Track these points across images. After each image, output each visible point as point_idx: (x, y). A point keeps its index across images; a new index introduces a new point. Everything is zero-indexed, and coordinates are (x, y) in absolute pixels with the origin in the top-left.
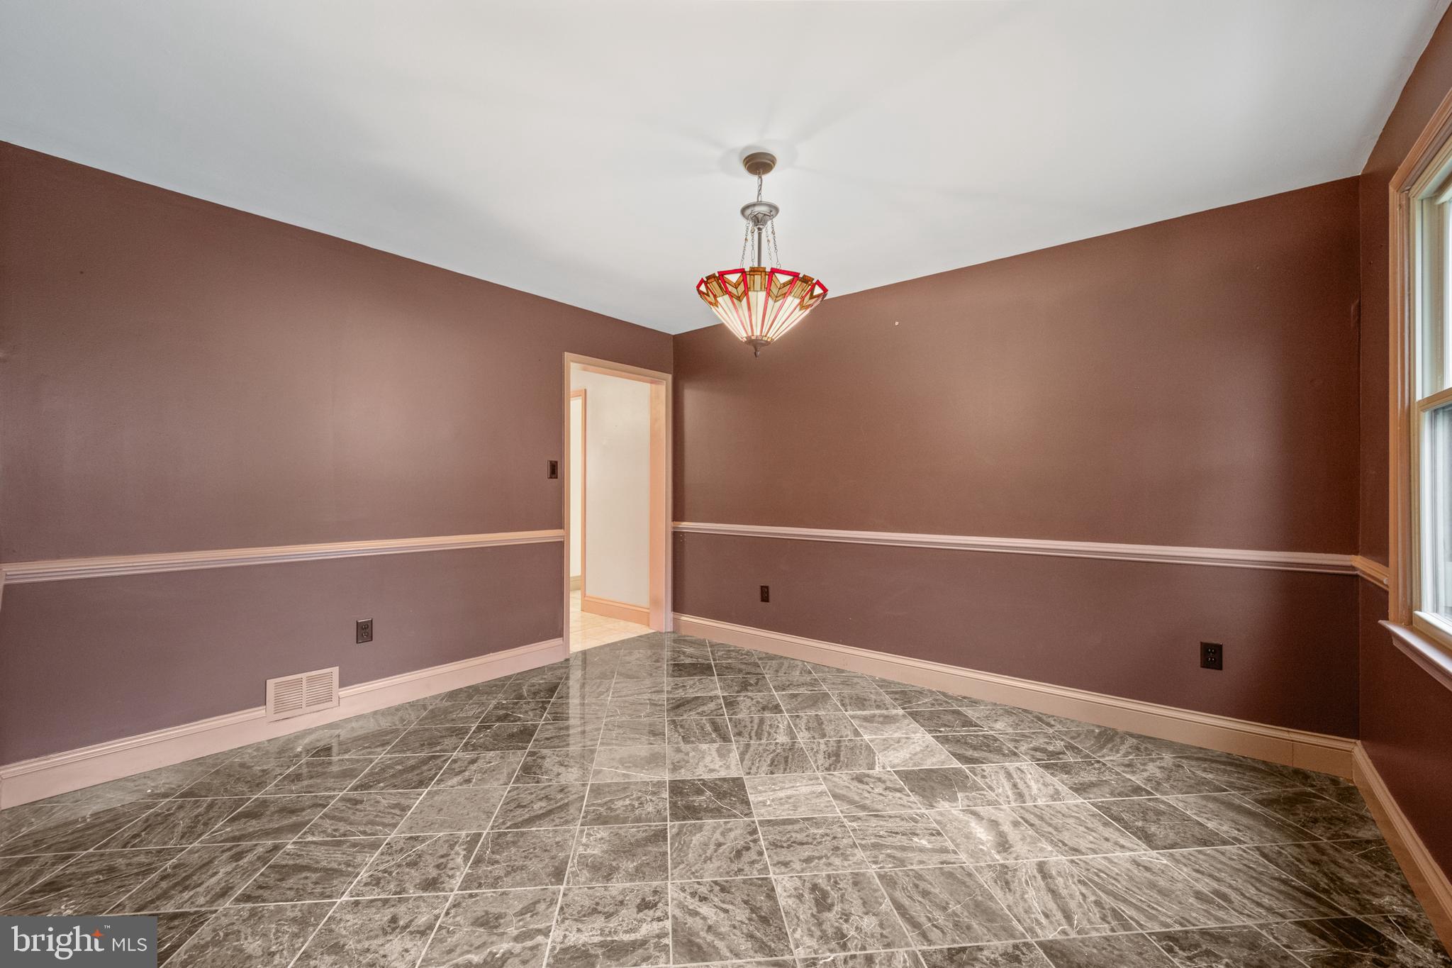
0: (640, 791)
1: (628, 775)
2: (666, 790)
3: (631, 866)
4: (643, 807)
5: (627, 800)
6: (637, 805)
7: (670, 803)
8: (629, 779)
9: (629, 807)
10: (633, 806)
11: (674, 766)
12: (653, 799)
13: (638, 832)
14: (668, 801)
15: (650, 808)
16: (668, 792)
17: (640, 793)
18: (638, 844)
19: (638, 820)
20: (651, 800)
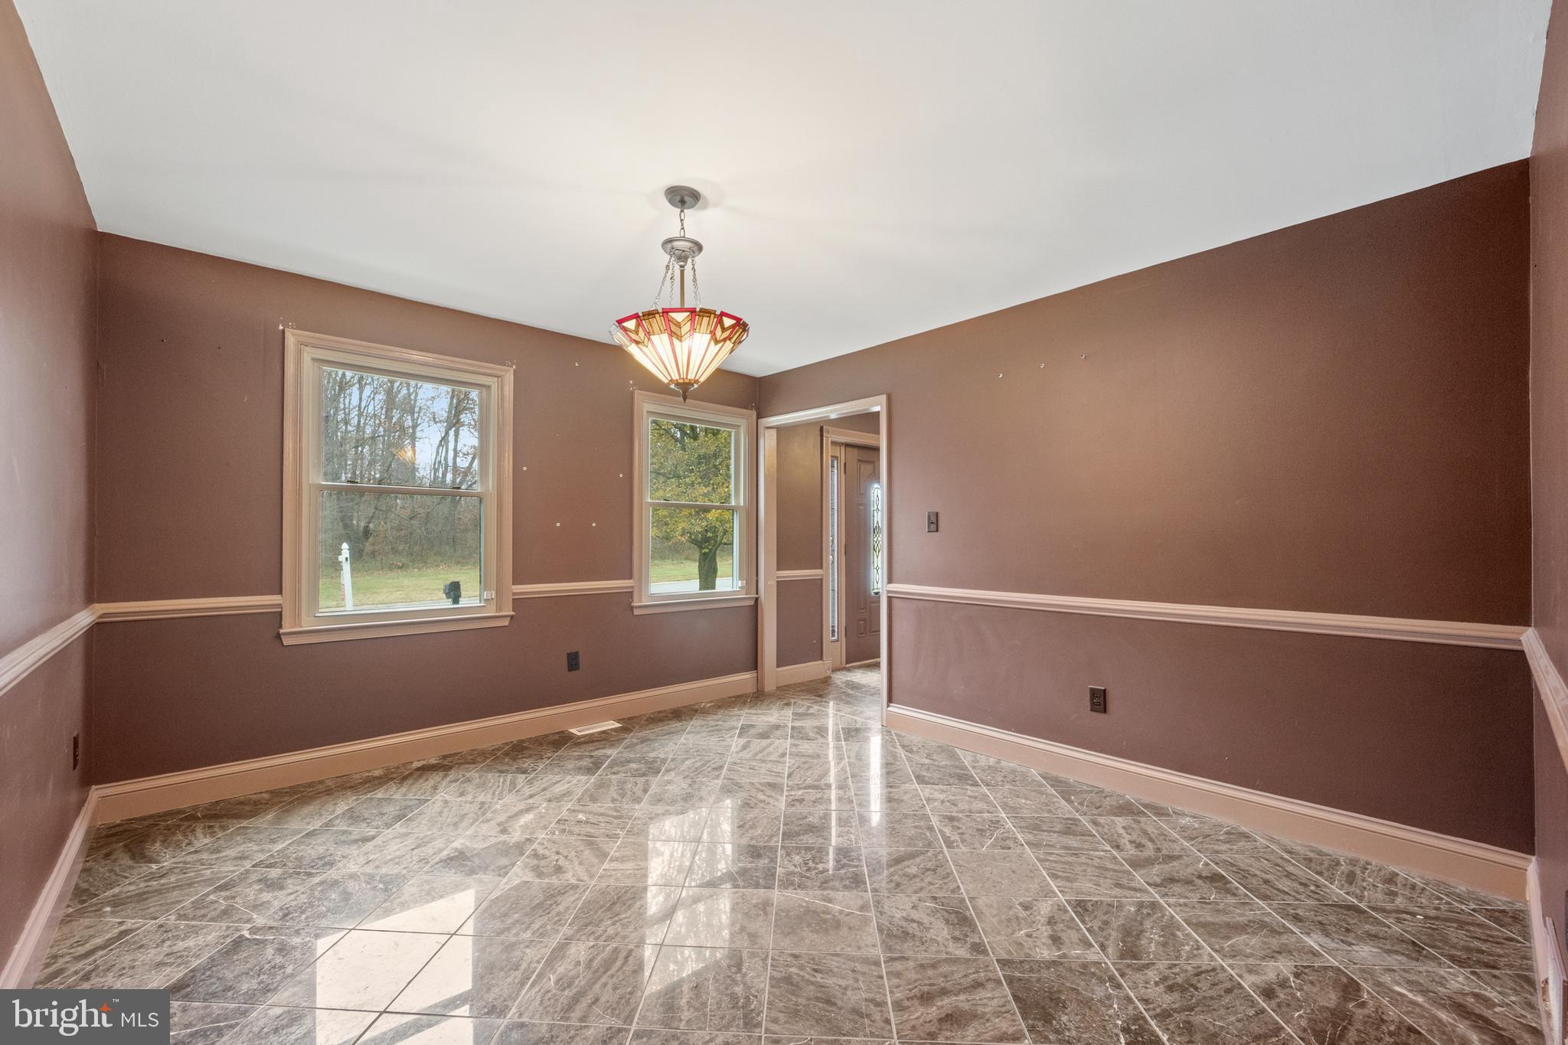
0: (808, 878)
1: (824, 900)
2: (779, 876)
3: (811, 819)
4: (804, 861)
5: (821, 869)
6: (810, 862)
7: (776, 862)
8: (822, 895)
9: (818, 861)
10: (813, 862)
11: (765, 909)
12: (793, 868)
13: (807, 840)
14: (778, 864)
15: (797, 859)
16: (777, 874)
17: (808, 875)
18: (805, 832)
19: (808, 849)
20: (796, 867)
